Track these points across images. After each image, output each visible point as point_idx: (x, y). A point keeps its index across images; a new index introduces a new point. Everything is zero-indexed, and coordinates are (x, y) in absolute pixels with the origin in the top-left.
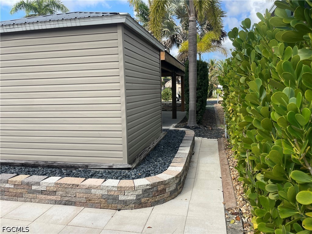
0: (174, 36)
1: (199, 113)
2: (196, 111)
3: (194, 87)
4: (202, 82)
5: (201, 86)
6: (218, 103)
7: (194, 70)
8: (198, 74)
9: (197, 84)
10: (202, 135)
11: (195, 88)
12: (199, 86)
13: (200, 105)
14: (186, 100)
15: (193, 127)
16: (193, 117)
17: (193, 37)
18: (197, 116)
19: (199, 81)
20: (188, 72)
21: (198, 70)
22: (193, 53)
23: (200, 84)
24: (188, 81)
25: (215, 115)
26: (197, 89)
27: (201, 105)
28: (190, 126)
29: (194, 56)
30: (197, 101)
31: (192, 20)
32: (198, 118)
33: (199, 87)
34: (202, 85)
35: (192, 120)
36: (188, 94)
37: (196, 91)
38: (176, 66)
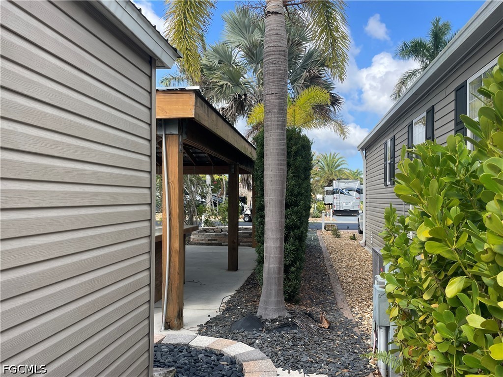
0: (240, 96)
1: (293, 273)
2: (285, 265)
3: (280, 198)
4: (300, 185)
5: (296, 196)
6: (323, 229)
7: (277, 149)
8: (289, 165)
9: (287, 190)
10: (305, 358)
11: (281, 201)
12: (291, 196)
13: (293, 248)
14: (258, 232)
15: (273, 321)
16: (274, 288)
17: (277, 56)
18: (287, 279)
19: (293, 182)
20: (263, 157)
21: (289, 154)
22: (277, 101)
23: (296, 192)
24: (263, 183)
25: (324, 262)
26: (287, 206)
27: (297, 250)
28: (264, 318)
29: (279, 110)
30: (286, 239)
31: (275, 10)
32: (290, 286)
33: (293, 199)
34: (299, 194)
35: (273, 299)
36: (263, 217)
37: (284, 212)
38: (237, 147)
